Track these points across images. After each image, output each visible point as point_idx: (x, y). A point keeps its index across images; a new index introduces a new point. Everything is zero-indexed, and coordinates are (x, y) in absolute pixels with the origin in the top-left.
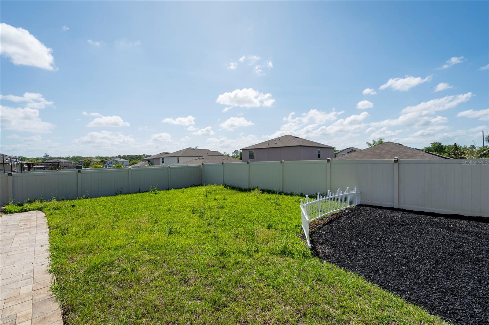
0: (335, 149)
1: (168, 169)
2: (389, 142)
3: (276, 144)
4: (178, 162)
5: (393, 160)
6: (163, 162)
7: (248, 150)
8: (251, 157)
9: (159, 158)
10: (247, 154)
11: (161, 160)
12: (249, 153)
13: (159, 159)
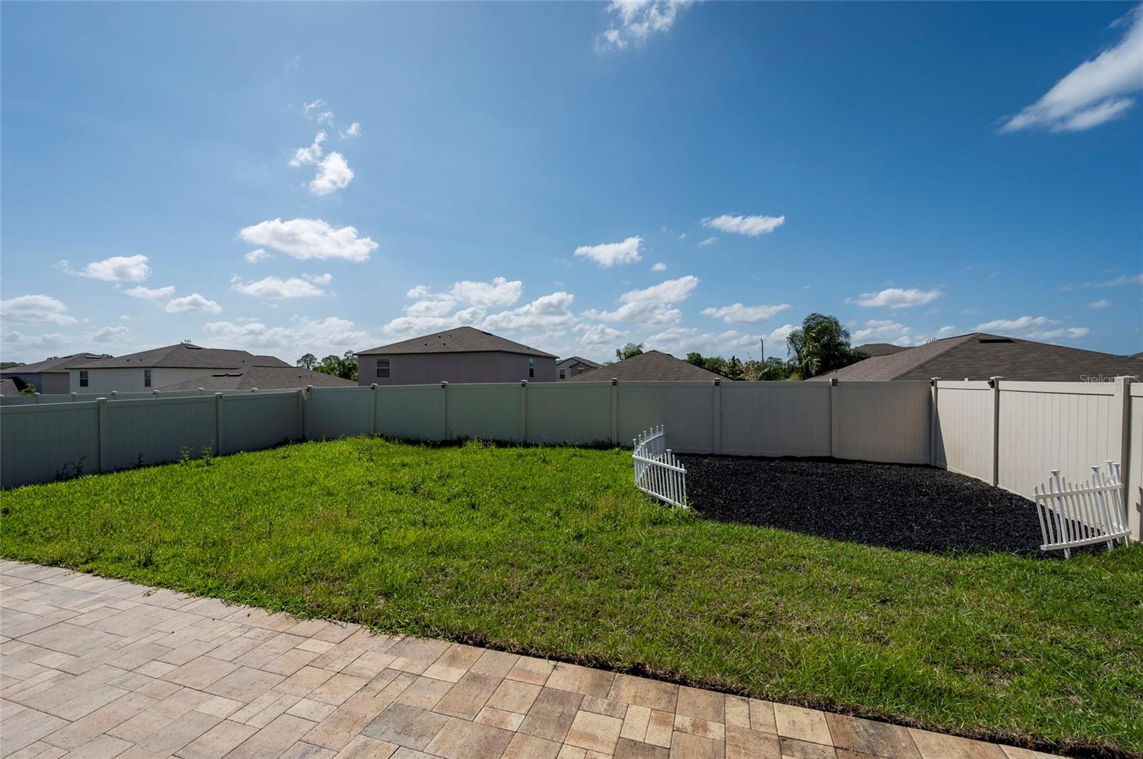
0: (557, 360)
1: (217, 401)
2: (654, 351)
3: (444, 344)
4: (148, 383)
5: (714, 381)
6: (84, 383)
7: (373, 357)
8: (383, 373)
9: (68, 371)
10: (373, 366)
11: (75, 378)
12: (378, 363)
13: (69, 373)
